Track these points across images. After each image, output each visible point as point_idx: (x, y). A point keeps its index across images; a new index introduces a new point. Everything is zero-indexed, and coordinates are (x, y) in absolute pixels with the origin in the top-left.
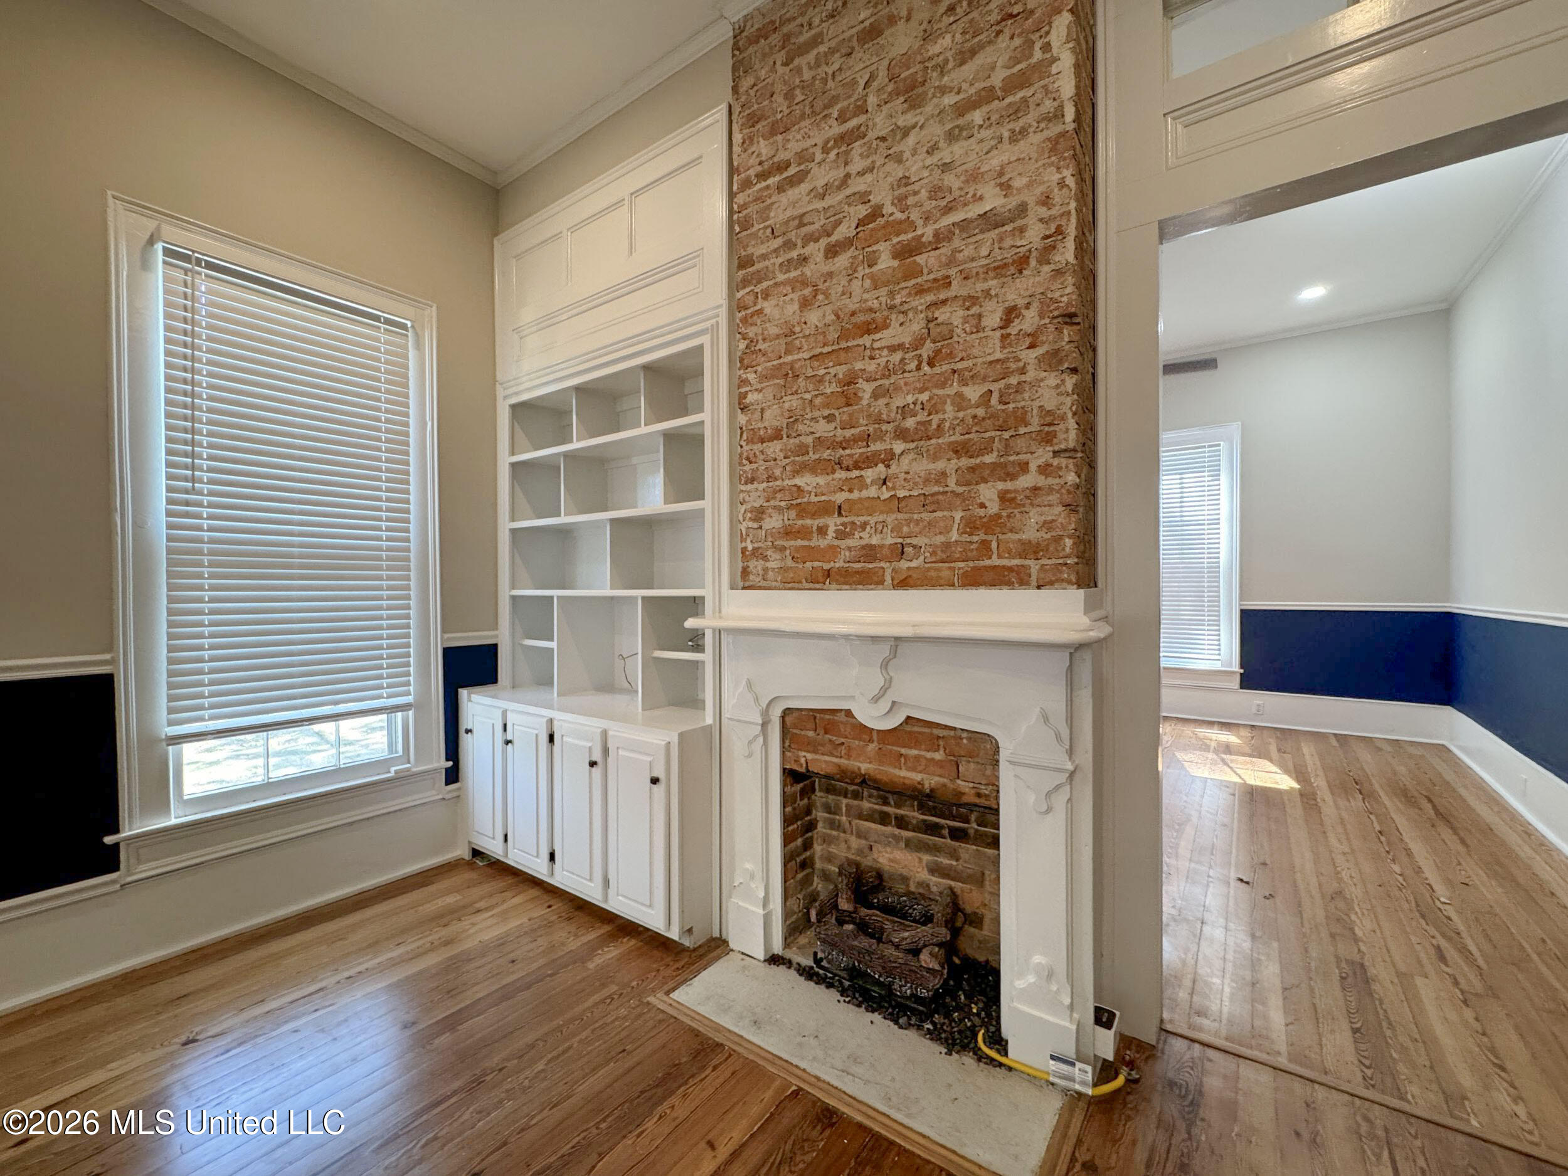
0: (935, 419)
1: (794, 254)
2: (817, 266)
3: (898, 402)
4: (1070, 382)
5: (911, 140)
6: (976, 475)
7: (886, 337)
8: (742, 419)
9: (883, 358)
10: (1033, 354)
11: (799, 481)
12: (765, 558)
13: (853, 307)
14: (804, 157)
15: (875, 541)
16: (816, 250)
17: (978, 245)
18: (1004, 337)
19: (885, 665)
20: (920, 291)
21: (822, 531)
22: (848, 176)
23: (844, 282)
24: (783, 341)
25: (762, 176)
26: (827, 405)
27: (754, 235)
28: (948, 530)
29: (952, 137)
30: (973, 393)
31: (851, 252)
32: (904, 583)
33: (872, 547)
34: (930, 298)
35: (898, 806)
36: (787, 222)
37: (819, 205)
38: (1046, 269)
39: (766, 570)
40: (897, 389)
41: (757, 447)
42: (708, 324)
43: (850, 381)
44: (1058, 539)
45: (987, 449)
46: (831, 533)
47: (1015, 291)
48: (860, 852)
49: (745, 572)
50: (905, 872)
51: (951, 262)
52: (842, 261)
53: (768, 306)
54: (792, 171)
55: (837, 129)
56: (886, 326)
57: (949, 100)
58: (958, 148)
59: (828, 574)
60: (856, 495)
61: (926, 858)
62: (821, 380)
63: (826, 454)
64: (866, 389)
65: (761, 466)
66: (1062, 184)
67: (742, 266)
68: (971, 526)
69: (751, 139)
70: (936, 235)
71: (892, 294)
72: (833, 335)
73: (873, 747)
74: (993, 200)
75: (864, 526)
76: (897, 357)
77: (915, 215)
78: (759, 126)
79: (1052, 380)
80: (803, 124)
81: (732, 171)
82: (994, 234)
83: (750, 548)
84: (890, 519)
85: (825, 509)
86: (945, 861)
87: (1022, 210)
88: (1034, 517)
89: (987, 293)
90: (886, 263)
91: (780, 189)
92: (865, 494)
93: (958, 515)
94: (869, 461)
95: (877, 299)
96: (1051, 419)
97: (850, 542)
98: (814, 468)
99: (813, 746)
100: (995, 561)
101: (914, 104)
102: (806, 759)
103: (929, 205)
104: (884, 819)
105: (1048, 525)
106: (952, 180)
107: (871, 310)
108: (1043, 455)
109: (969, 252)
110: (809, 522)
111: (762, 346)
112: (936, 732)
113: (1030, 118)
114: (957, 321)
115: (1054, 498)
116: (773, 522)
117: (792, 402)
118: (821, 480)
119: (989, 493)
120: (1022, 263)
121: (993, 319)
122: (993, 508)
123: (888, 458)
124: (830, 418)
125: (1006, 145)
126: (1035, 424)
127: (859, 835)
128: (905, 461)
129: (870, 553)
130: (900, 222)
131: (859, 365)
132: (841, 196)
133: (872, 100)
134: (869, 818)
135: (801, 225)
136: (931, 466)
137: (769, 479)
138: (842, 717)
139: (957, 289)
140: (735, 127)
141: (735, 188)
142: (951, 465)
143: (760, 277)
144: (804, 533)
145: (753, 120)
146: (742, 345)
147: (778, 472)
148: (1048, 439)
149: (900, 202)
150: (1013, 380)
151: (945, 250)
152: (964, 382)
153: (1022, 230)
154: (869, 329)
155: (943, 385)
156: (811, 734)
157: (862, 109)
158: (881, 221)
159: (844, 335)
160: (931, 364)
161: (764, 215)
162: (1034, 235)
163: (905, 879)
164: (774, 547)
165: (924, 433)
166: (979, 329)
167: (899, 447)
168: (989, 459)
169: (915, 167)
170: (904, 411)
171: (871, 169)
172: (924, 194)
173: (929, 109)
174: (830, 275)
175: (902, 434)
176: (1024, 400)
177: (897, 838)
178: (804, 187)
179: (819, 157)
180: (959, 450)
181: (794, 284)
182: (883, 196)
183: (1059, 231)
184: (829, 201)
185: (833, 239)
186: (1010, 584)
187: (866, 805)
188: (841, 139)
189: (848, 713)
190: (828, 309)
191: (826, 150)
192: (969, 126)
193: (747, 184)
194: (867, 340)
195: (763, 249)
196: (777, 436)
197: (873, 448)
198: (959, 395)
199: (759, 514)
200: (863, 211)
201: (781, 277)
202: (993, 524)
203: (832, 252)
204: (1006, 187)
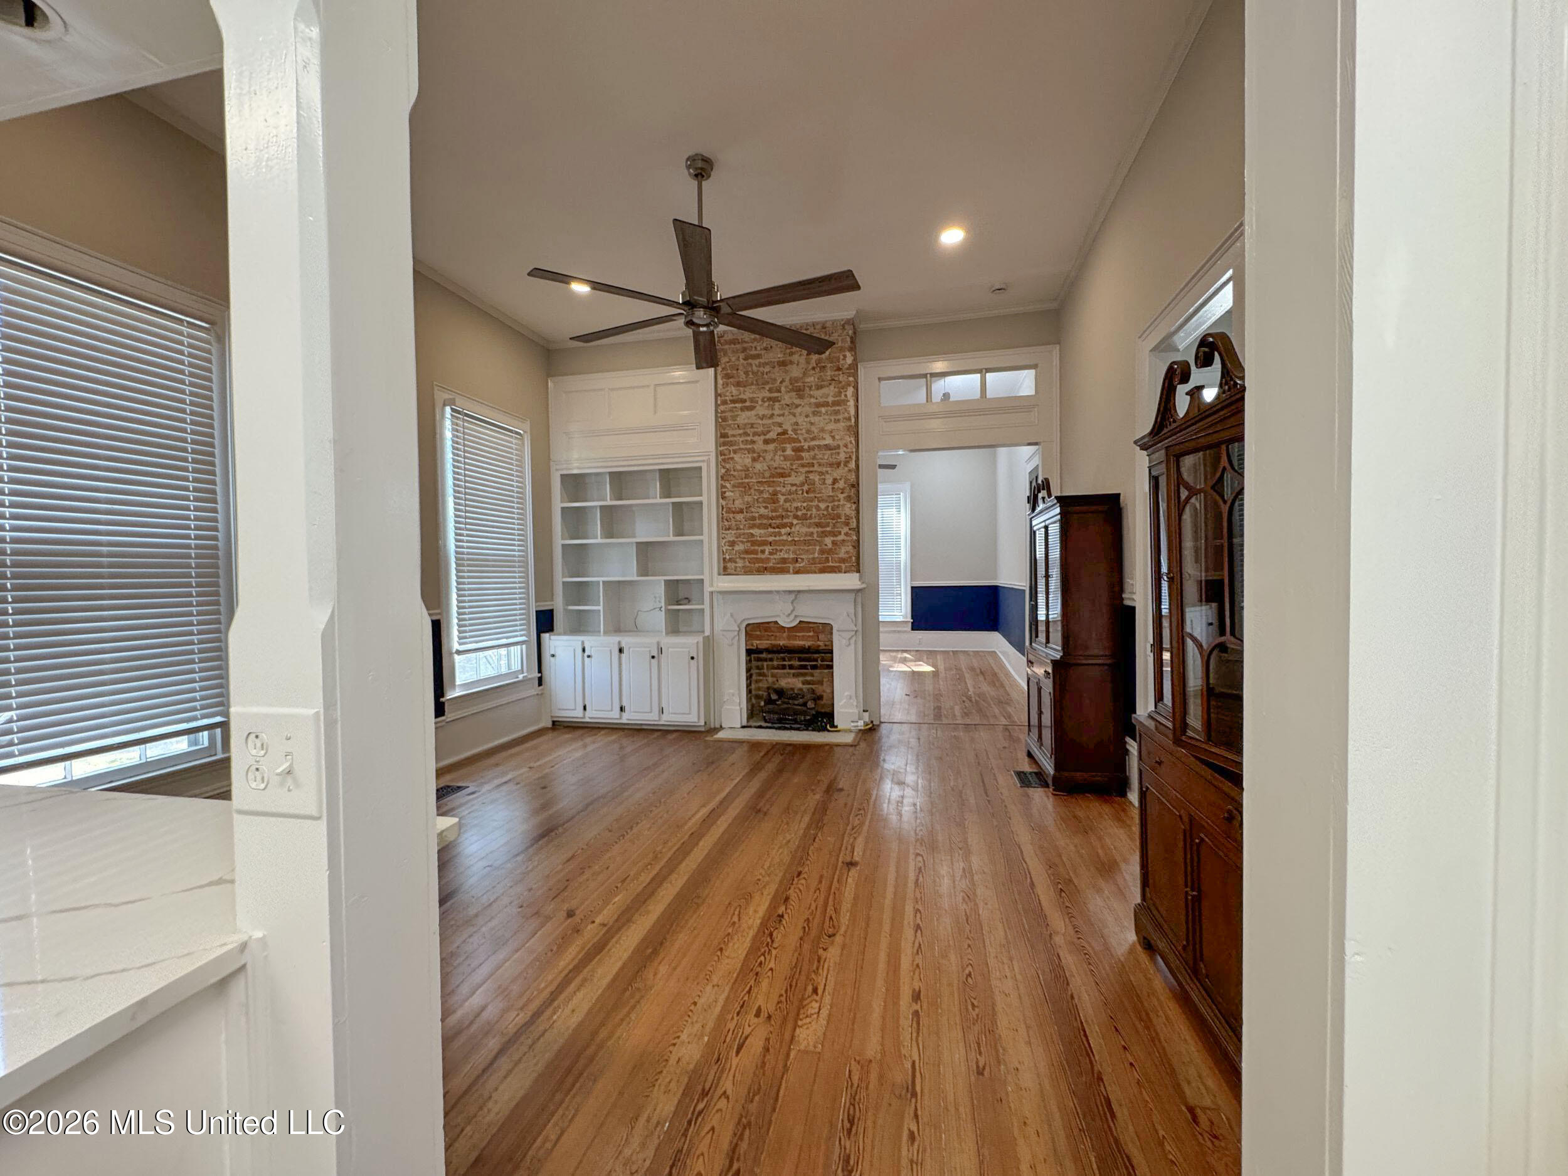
0: (809, 513)
1: (749, 438)
2: (759, 445)
3: (795, 505)
4: (854, 506)
5: (799, 409)
6: (824, 534)
7: (789, 480)
8: (724, 503)
9: (789, 488)
10: (841, 496)
11: (751, 531)
12: (736, 562)
13: (775, 466)
14: (752, 400)
15: (786, 556)
16: (760, 440)
17: (824, 454)
18: (833, 488)
19: (792, 603)
20: (803, 466)
21: (763, 552)
22: (773, 415)
23: (772, 455)
24: (743, 473)
25: (733, 402)
26: (764, 502)
27: (729, 426)
28: (814, 553)
29: (815, 414)
30: (822, 506)
31: (775, 444)
32: (797, 572)
33: (784, 559)
34: (807, 469)
35: (789, 660)
36: (745, 425)
37: (761, 422)
38: (846, 469)
39: (736, 567)
40: (794, 500)
41: (731, 515)
42: (705, 458)
43: (775, 494)
44: (850, 557)
45: (827, 525)
46: (767, 553)
47: (838, 473)
48: (773, 683)
49: (725, 568)
50: (791, 686)
51: (814, 458)
52: (771, 447)
53: (737, 457)
54: (748, 404)
55: (768, 395)
56: (790, 476)
57: (813, 400)
58: (815, 419)
59: (766, 569)
60: (777, 538)
61: (801, 679)
62: (761, 492)
63: (765, 521)
64: (782, 498)
65: (734, 523)
66: (851, 442)
67: (724, 436)
68: (822, 552)
69: (727, 385)
70: (809, 447)
71: (791, 464)
72: (767, 474)
73: (785, 635)
74: (828, 441)
75: (781, 551)
76: (794, 488)
77: (801, 438)
78: (731, 380)
79: (849, 505)
80: (753, 387)
81: (717, 395)
82: (829, 452)
83: (728, 557)
84: (792, 548)
85: (764, 543)
86: (809, 678)
87: (838, 447)
88: (843, 550)
89: (827, 472)
90: (789, 452)
91: (742, 409)
92: (781, 538)
93: (818, 548)
94: (784, 526)
95: (787, 465)
96: (848, 517)
97: (775, 556)
98: (760, 526)
99: (759, 638)
100: (831, 564)
101: (801, 397)
102: (756, 643)
103: (806, 436)
104: (784, 667)
105: (847, 552)
106: (813, 428)
107: (783, 468)
108: (845, 529)
109: (821, 456)
110: (756, 548)
111: (732, 473)
112: (811, 625)
113: (840, 417)
114: (817, 479)
115: (849, 544)
116: (740, 547)
117: (747, 498)
118: (762, 531)
119: (828, 541)
120: (838, 464)
121: (829, 481)
122: (830, 546)
123: (791, 525)
124: (766, 508)
125: (832, 423)
126: (843, 519)
127: (773, 676)
128: (797, 527)
129: (784, 561)
130: (794, 438)
131: (778, 489)
132: (770, 421)
133: (783, 389)
134: (778, 668)
135: (752, 427)
136: (808, 530)
137: (737, 529)
138: (772, 625)
139: (816, 468)
140: (719, 377)
141: (719, 402)
142: (815, 530)
143: (731, 444)
144: (755, 552)
145: (727, 376)
146: (723, 471)
147: (742, 527)
148: (847, 524)
149: (795, 431)
150: (836, 503)
151: (812, 453)
152: (819, 501)
153: (838, 453)
154: (782, 475)
155: (812, 501)
156: (758, 633)
157: (779, 391)
158: (787, 436)
159: (772, 476)
160: (807, 493)
161: (734, 418)
162: (842, 457)
163: (792, 689)
164: (740, 558)
165: (804, 518)
166: (824, 483)
167: (795, 522)
168: (828, 529)
169: (800, 420)
170: (797, 509)
171: (783, 415)
172: (804, 431)
173: (806, 401)
174: (766, 451)
175: (796, 517)
176: (840, 511)
177: (789, 673)
178: (753, 413)
179: (760, 403)
180: (818, 525)
181: (749, 451)
182: (787, 426)
183: (850, 457)
184: (765, 422)
185: (767, 437)
186: (835, 572)
187: (775, 663)
188: (770, 399)
189: (776, 623)
190: (765, 464)
191: (763, 400)
192: (820, 412)
193: (724, 403)
194: (781, 480)
195: (734, 432)
196: (741, 511)
197: (785, 521)
198: (818, 506)
199: (732, 544)
200: (780, 430)
201: (742, 446)
202: (830, 551)
203: (766, 442)
204: (833, 437)
